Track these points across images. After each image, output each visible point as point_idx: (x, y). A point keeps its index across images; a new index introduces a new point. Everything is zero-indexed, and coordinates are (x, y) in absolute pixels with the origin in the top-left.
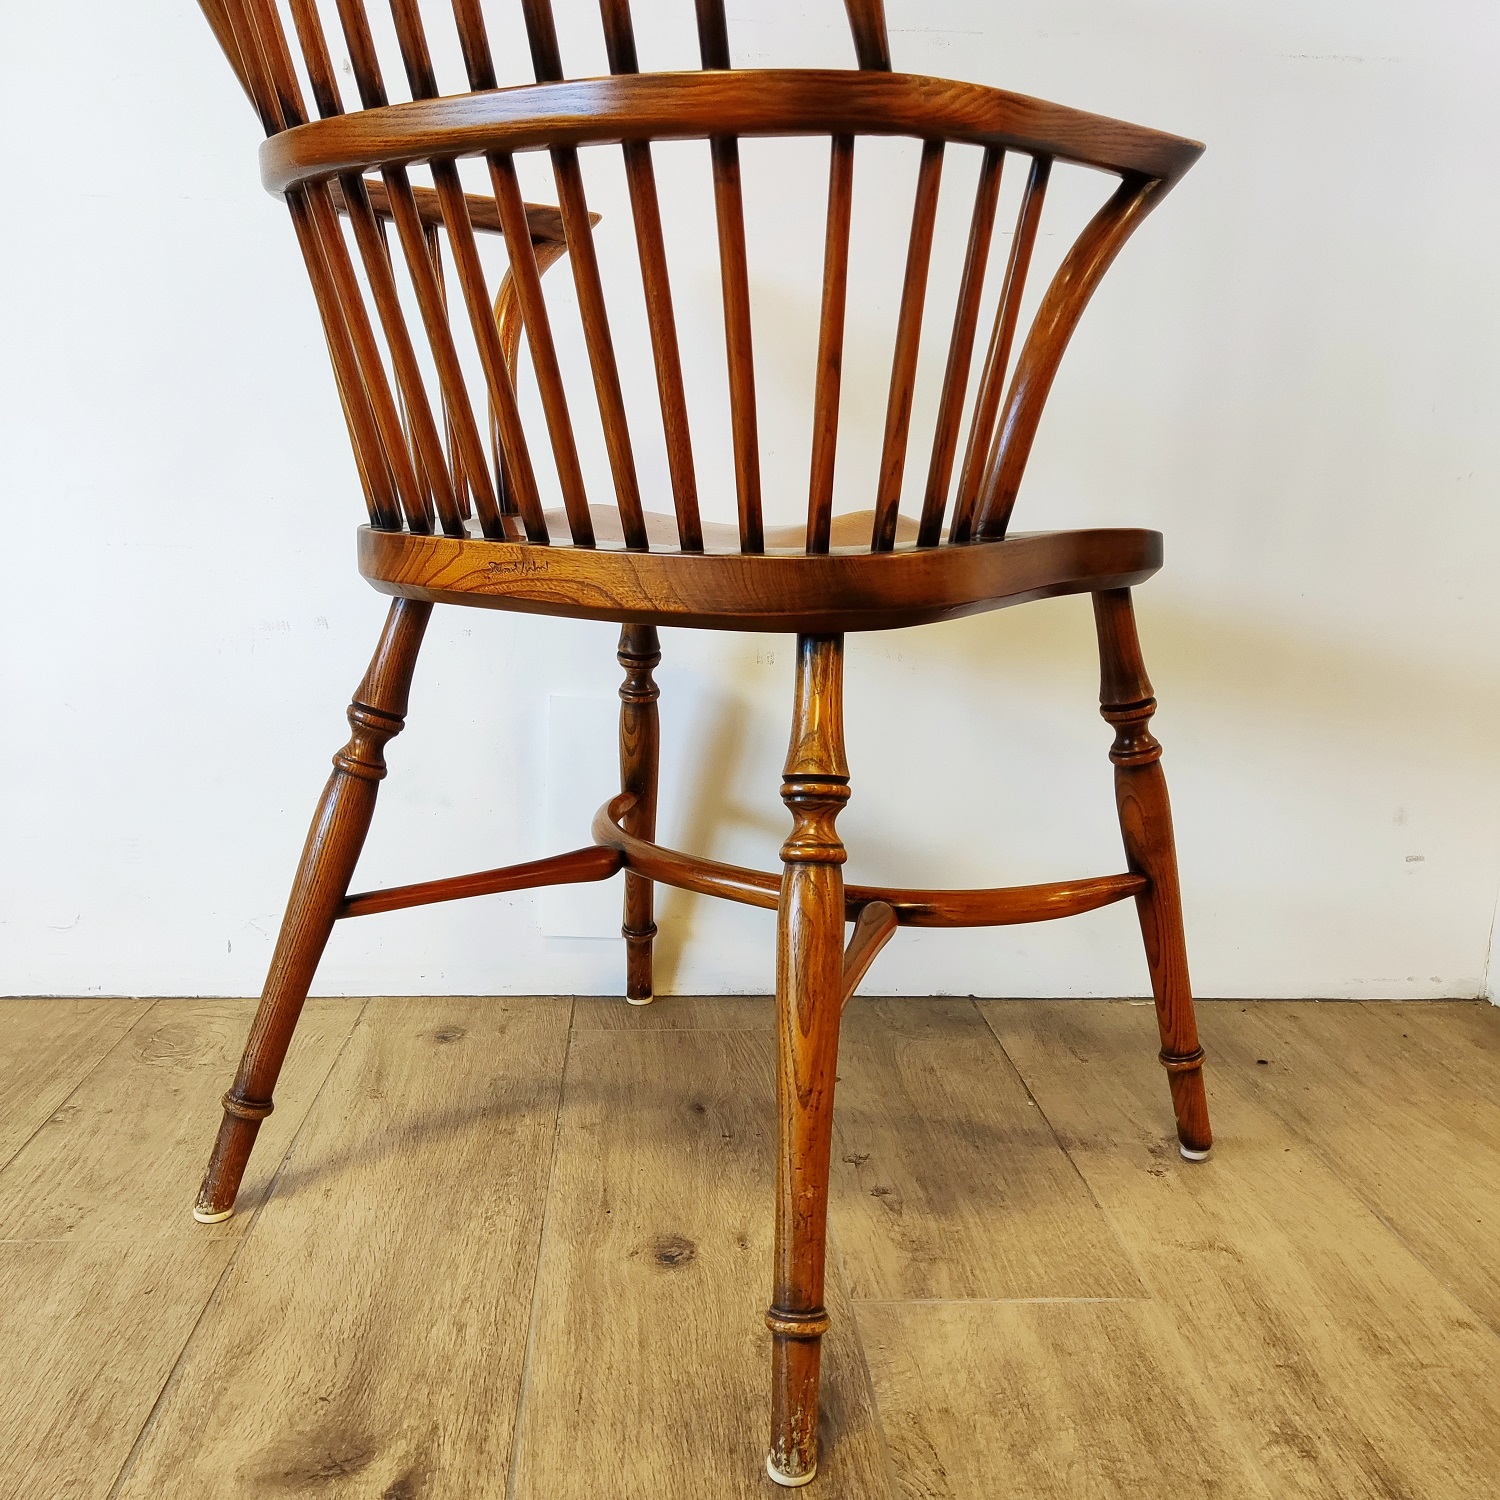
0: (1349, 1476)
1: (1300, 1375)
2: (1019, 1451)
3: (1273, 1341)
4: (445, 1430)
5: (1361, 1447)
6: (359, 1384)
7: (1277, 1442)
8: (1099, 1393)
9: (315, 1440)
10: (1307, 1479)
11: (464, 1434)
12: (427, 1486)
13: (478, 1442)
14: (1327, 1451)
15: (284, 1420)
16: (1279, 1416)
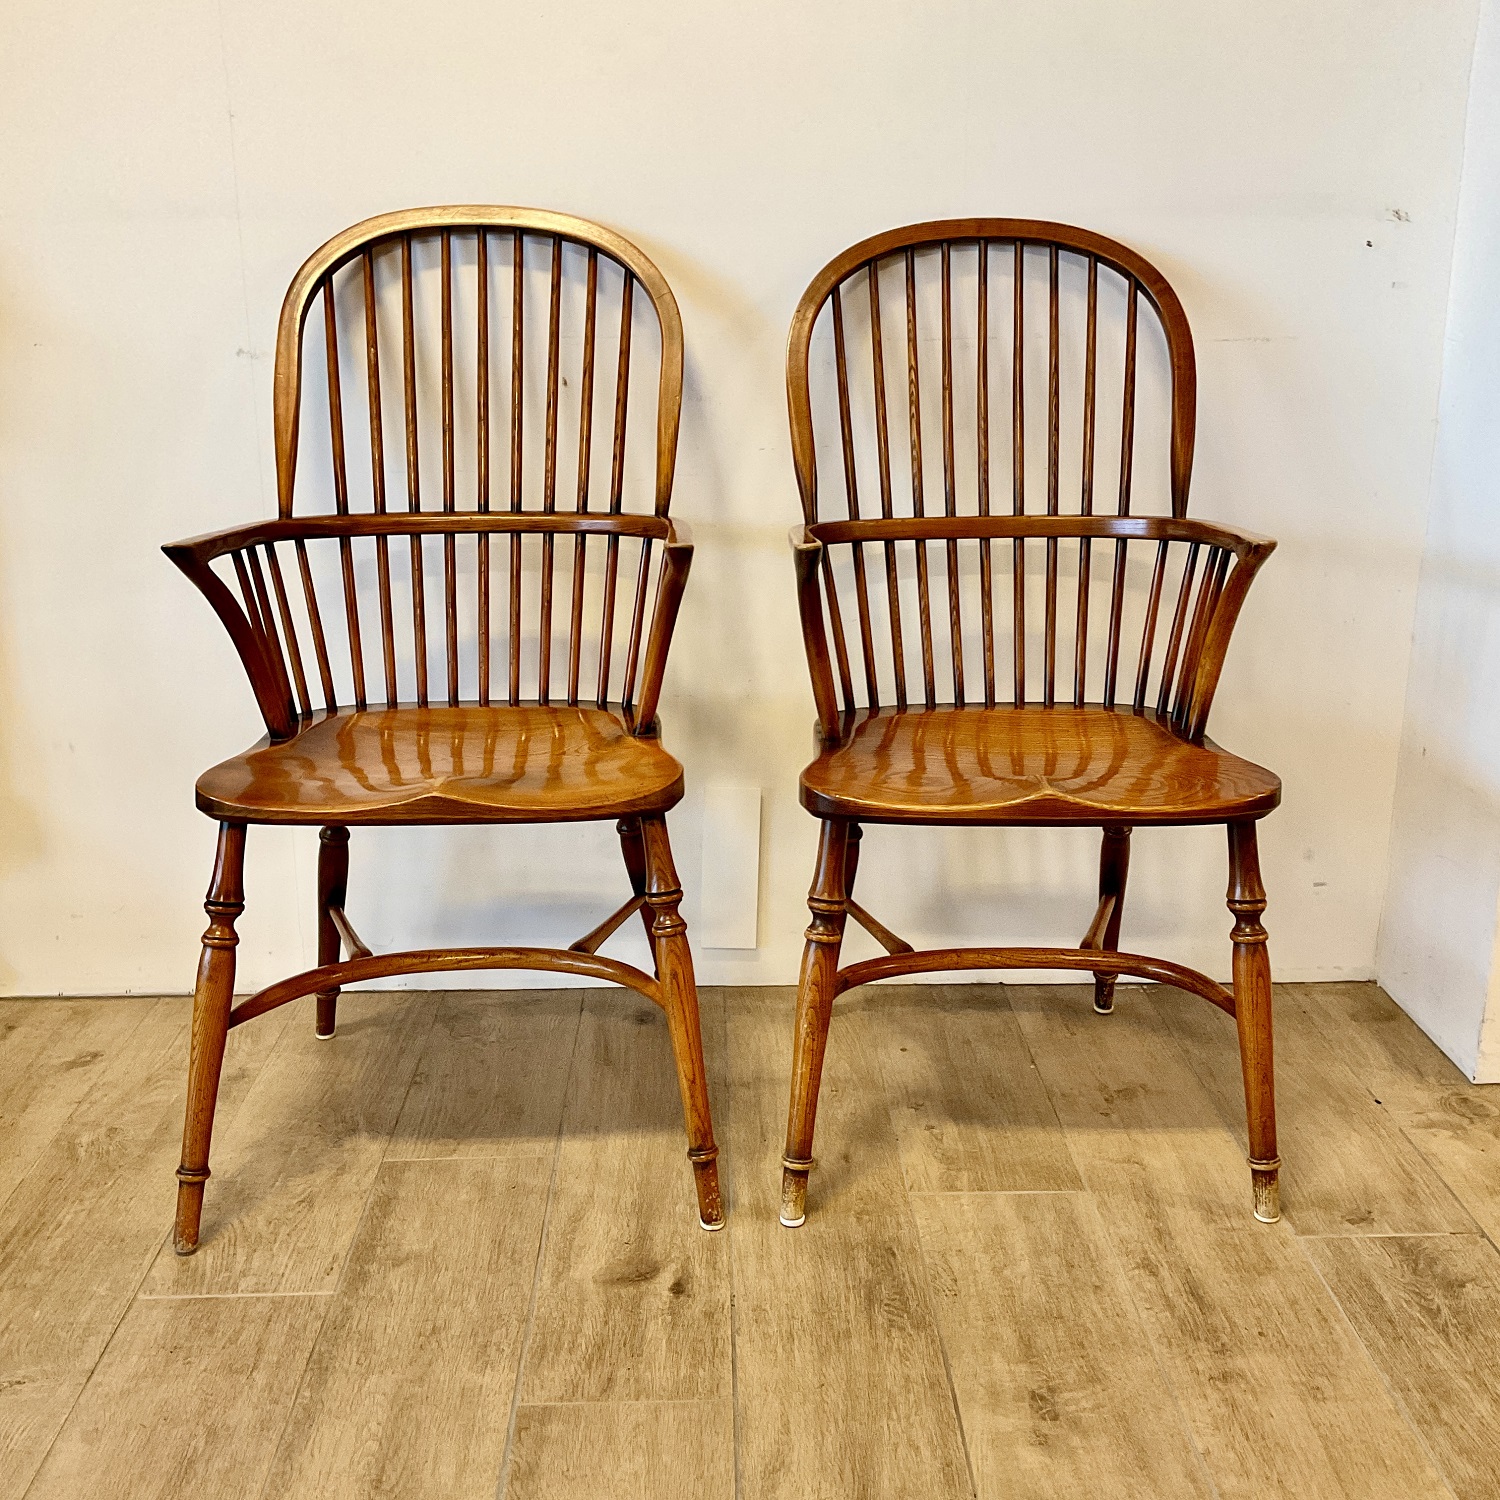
0: (1172, 1283)
1: (1162, 1234)
2: (997, 1271)
3: (1150, 1215)
4: (694, 1258)
5: (1184, 1271)
6: (643, 1237)
7: (1138, 1267)
8: (1045, 1241)
9: (628, 1263)
10: (1149, 1284)
11: (704, 1260)
12: (690, 1286)
13: (713, 1264)
14: (1164, 1272)
15: (609, 1253)
16: (1143, 1255)
